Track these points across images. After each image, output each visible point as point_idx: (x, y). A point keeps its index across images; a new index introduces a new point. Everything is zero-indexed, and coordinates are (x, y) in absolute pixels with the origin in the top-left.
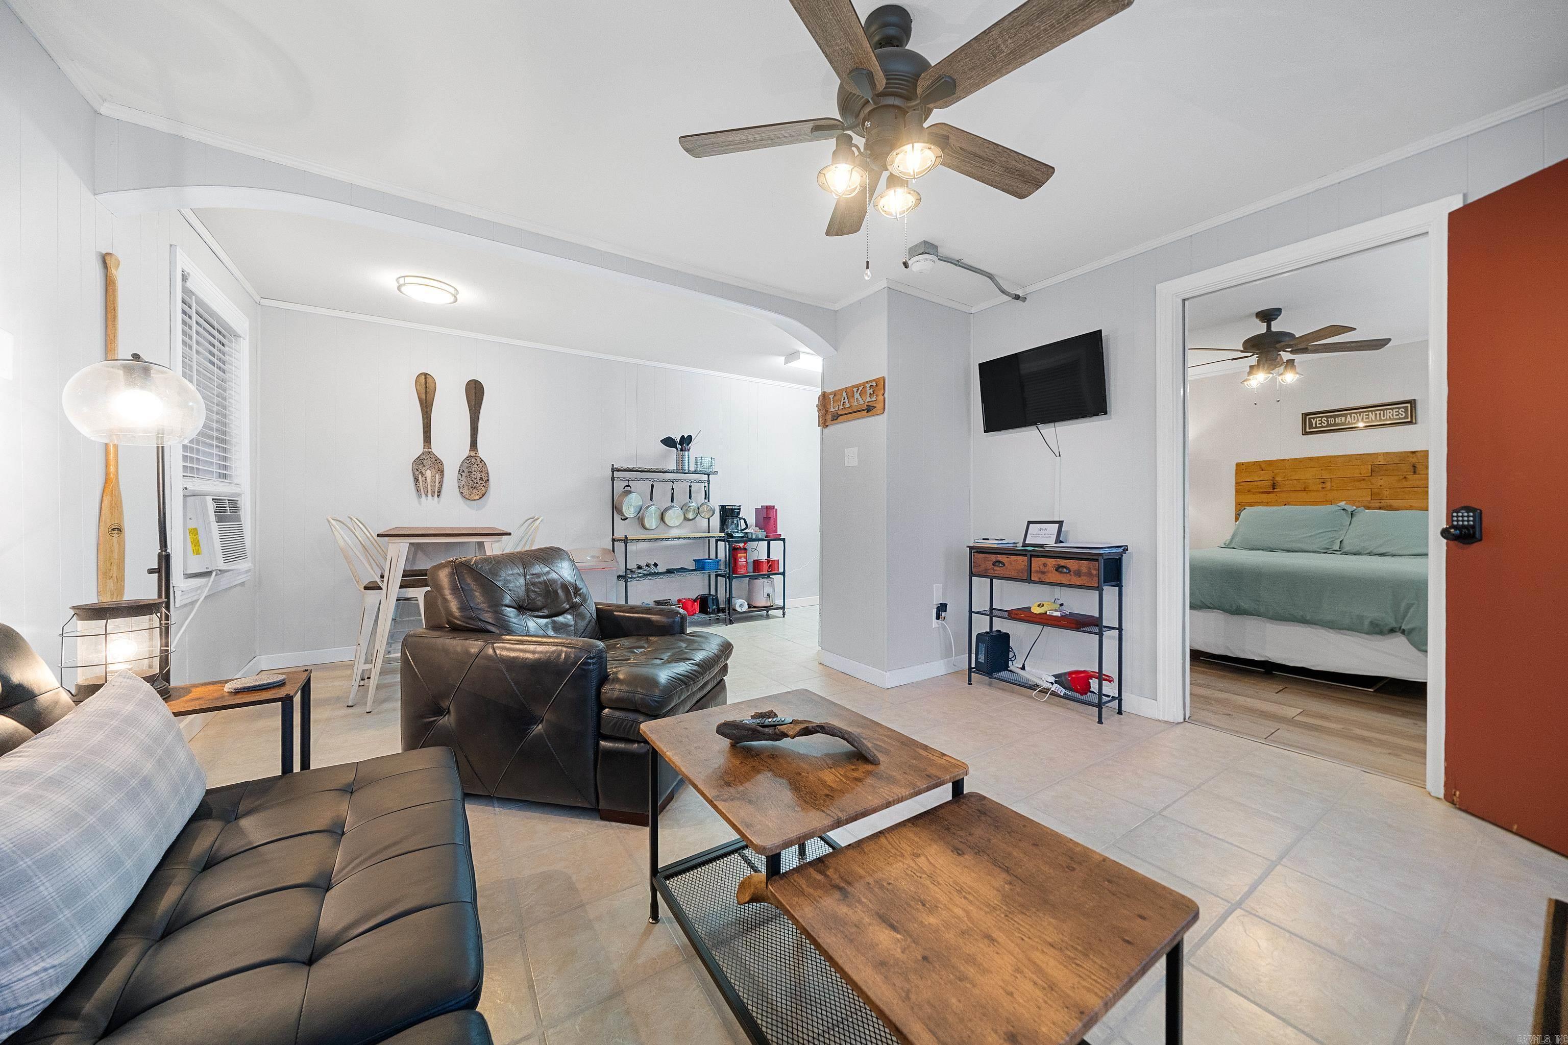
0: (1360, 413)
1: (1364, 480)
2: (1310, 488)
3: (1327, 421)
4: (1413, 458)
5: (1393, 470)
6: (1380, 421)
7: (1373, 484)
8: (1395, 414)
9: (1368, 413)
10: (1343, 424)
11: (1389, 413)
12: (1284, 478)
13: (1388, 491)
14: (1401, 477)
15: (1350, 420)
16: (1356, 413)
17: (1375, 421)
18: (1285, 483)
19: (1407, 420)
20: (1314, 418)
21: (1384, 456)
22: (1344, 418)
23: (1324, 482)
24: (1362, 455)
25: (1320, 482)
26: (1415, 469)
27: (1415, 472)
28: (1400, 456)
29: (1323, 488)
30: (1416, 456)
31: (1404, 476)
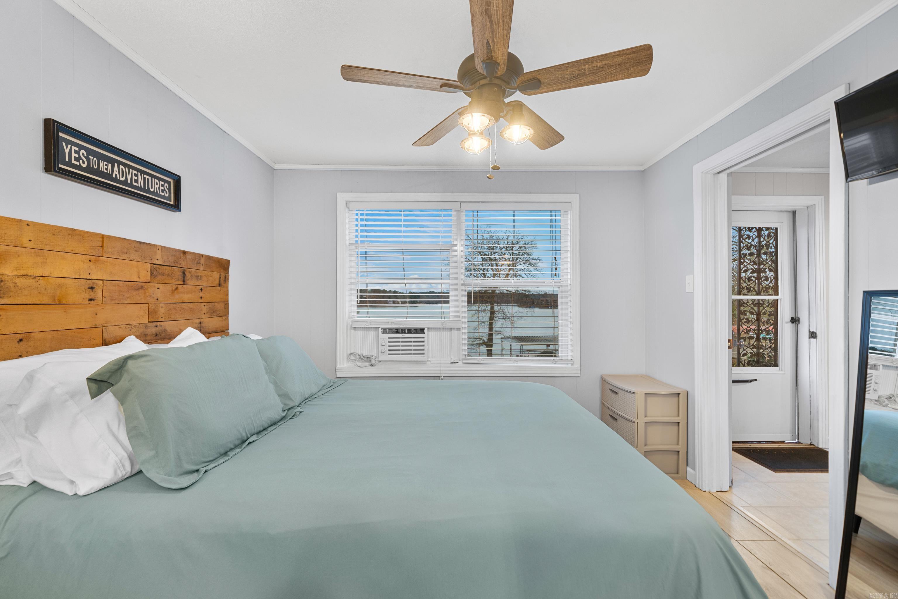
0: (130, 167)
1: (143, 287)
2: (70, 301)
3: (88, 159)
4: (184, 260)
5: (168, 275)
6: (148, 191)
7: (150, 296)
8: (161, 188)
9: (136, 173)
10: (109, 176)
11: (157, 184)
12: (18, 269)
13: (164, 308)
14: (174, 287)
15: (117, 173)
16: (125, 165)
17: (143, 190)
18: (19, 284)
19: (172, 203)
20: (68, 142)
21: (162, 252)
22: (110, 167)
23: (92, 288)
24: (142, 245)
25: (87, 286)
26: (184, 277)
27: (184, 281)
28: (175, 255)
29: (91, 300)
30: (186, 258)
31: (176, 286)
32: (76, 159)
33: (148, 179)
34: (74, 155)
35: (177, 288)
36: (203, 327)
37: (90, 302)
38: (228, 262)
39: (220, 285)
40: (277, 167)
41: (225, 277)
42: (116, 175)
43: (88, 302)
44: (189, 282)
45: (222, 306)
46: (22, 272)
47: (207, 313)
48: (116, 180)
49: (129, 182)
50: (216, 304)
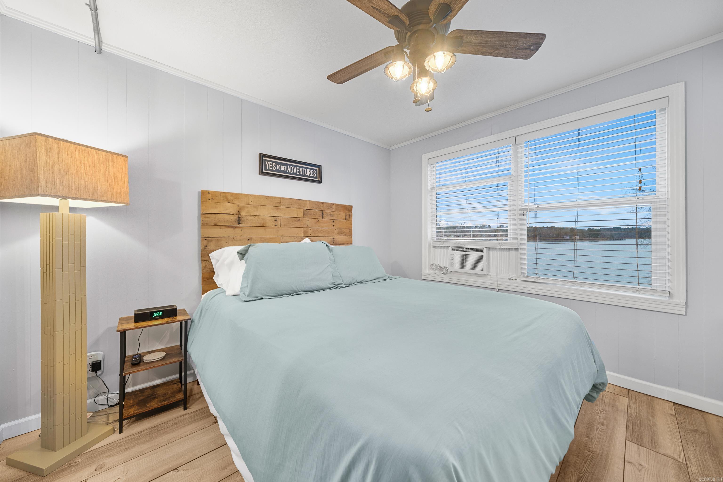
0: (295, 166)
1: (299, 220)
2: (267, 225)
3: (276, 166)
4: (322, 207)
5: (314, 214)
6: (305, 176)
7: (304, 224)
8: (312, 173)
9: (299, 168)
10: (285, 172)
11: (309, 171)
12: (247, 213)
13: (311, 230)
14: (317, 220)
15: (289, 170)
16: (293, 166)
17: (303, 175)
18: (248, 218)
19: (318, 179)
20: (268, 161)
21: (309, 203)
22: (286, 167)
23: (276, 220)
24: (299, 201)
25: (274, 219)
26: (323, 215)
27: (323, 217)
28: (317, 205)
29: (276, 225)
30: (323, 206)
31: (318, 219)
32: (271, 167)
33: (305, 170)
34: (270, 166)
35: (319, 221)
36: (335, 241)
37: (275, 226)
38: (351, 207)
39: (346, 219)
40: (391, 148)
41: (350, 215)
42: (289, 171)
43: (274, 226)
44: (325, 218)
45: (348, 230)
46: (249, 214)
47: (337, 234)
48: (289, 173)
49: (295, 173)
50: (343, 229)
